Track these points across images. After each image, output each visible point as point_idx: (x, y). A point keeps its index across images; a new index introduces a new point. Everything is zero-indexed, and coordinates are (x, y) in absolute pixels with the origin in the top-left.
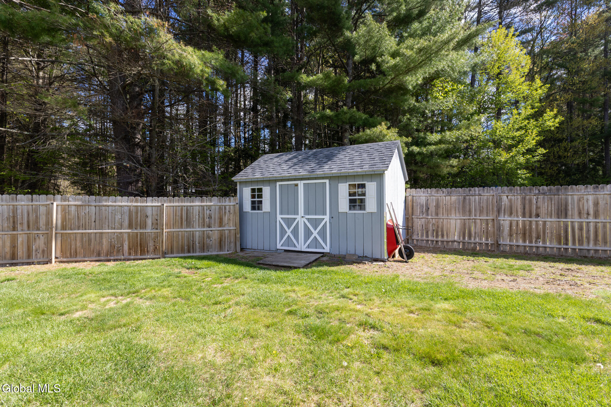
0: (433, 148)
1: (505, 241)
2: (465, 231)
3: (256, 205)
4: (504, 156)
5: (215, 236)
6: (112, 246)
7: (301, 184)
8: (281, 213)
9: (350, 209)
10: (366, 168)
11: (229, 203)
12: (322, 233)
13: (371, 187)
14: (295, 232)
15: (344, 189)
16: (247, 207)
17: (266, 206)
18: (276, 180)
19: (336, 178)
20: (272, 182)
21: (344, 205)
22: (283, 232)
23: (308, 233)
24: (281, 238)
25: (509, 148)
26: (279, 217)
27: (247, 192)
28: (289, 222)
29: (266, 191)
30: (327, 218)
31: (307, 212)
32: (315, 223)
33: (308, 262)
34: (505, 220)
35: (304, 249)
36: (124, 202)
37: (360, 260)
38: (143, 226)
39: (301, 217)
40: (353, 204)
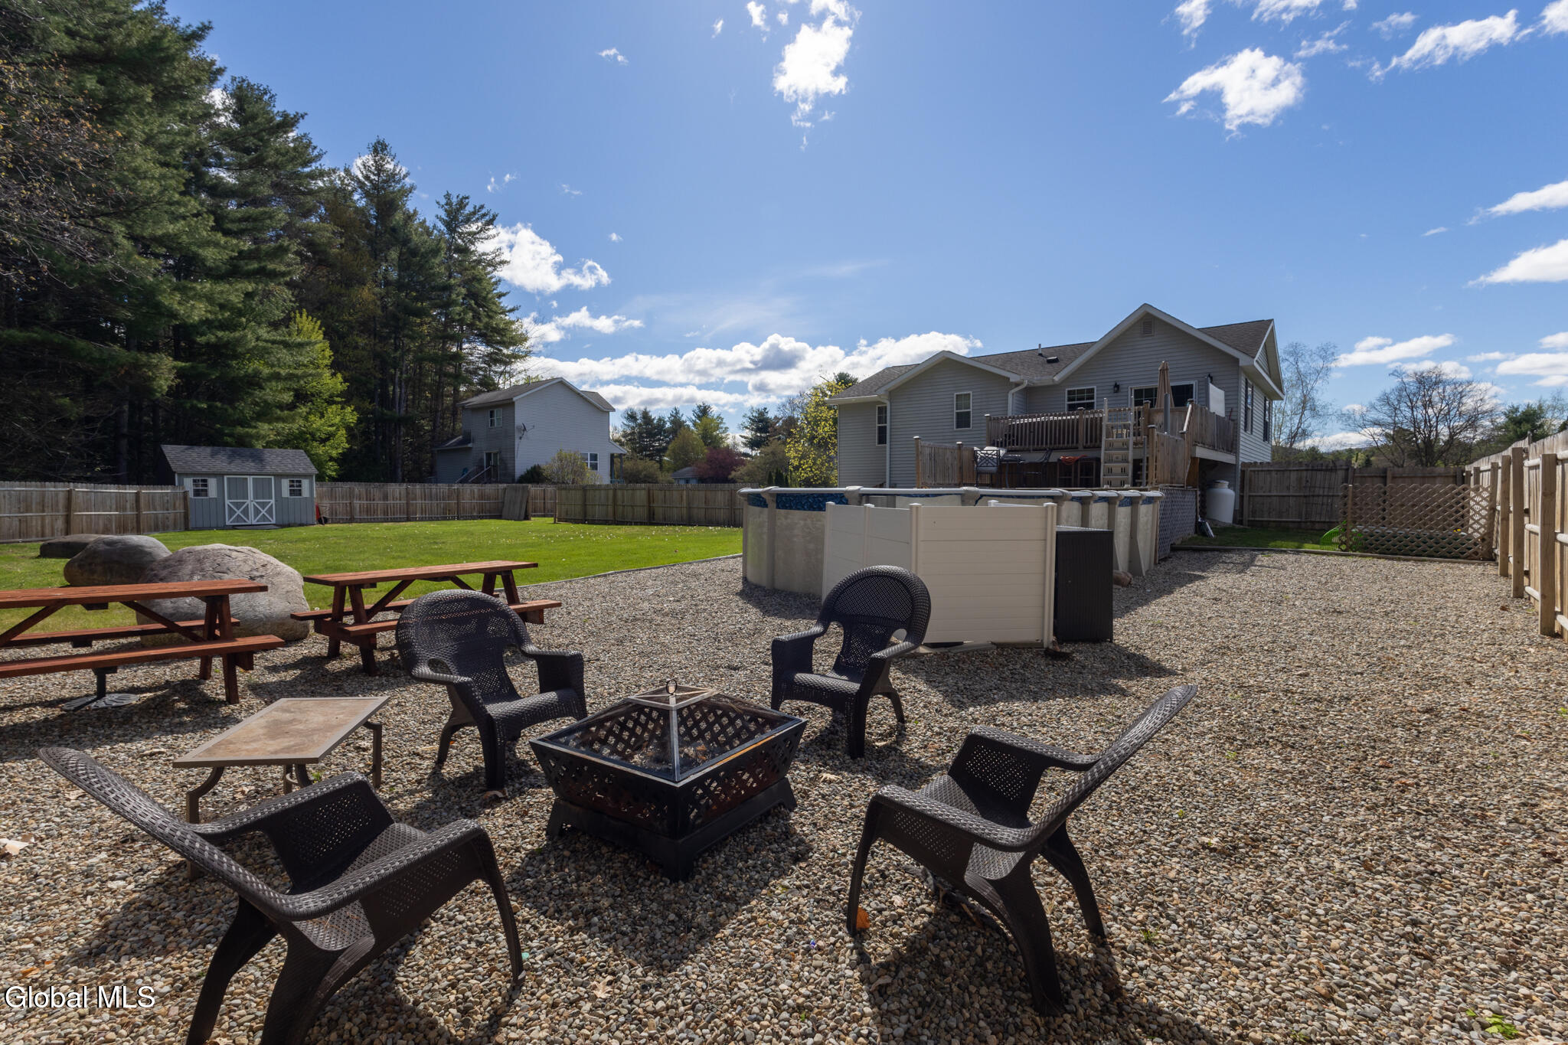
1: (357, 516)
2: (333, 511)
3: (200, 492)
5: (172, 517)
6: (105, 526)
7: (250, 479)
8: (229, 498)
9: (291, 494)
10: (302, 471)
11: (176, 490)
12: (270, 512)
13: (305, 483)
14: (246, 512)
15: (285, 483)
16: (191, 494)
17: (212, 492)
18: (222, 475)
19: (279, 476)
20: (219, 475)
21: (286, 493)
22: (232, 512)
23: (257, 512)
24: (230, 517)
26: (227, 502)
27: (189, 484)
28: (238, 505)
29: (212, 483)
30: (273, 501)
31: (256, 496)
32: (263, 505)
33: (257, 532)
34: (357, 503)
35: (254, 522)
36: (113, 489)
37: (302, 524)
38: (125, 509)
39: (251, 502)
40: (292, 492)
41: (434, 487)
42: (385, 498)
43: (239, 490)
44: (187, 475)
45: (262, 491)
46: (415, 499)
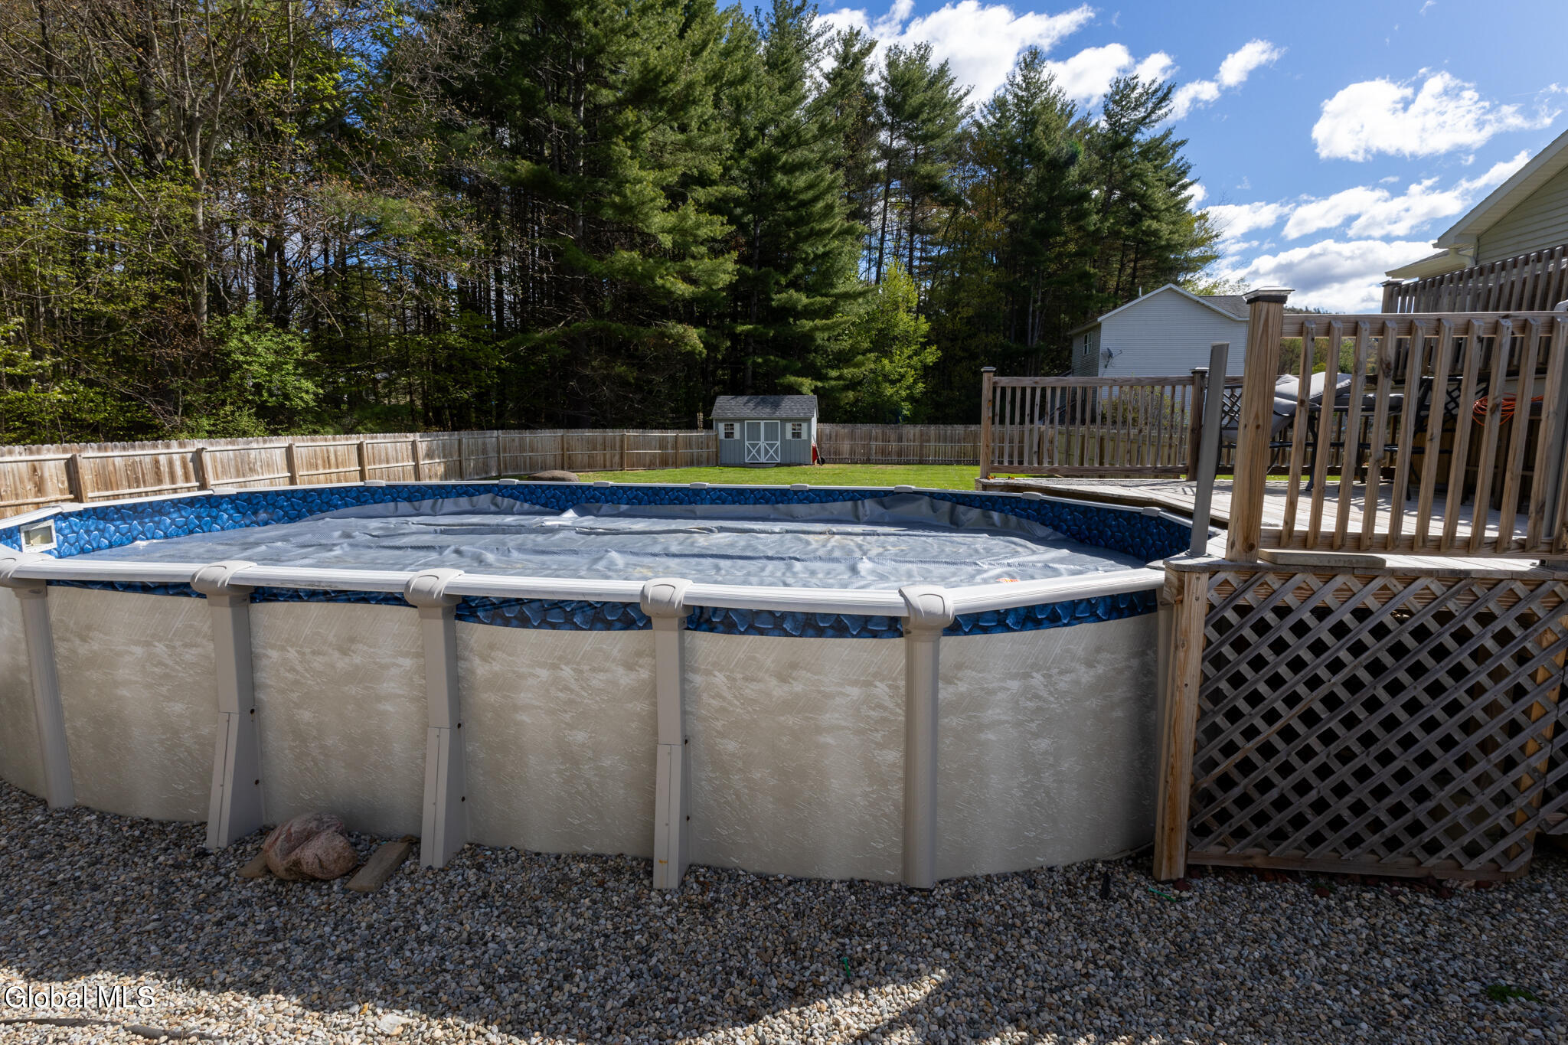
0: (833, 383)
1: (873, 457)
2: (852, 452)
3: (729, 435)
4: (889, 391)
5: (705, 455)
7: (762, 423)
8: (748, 440)
9: (792, 437)
10: (800, 413)
11: (712, 433)
12: (776, 452)
13: (804, 426)
14: (758, 452)
15: (789, 427)
16: (722, 436)
17: (737, 435)
18: (744, 420)
19: (784, 420)
20: (741, 420)
21: (789, 436)
22: (749, 452)
23: (767, 452)
24: (749, 455)
25: (893, 382)
26: (747, 443)
27: (722, 426)
28: (754, 446)
29: (737, 426)
30: (779, 443)
31: (766, 439)
32: (772, 446)
35: (765, 461)
36: (657, 433)
37: (800, 465)
38: (667, 447)
39: (762, 443)
40: (794, 435)
41: (949, 428)
42: (900, 439)
43: (754, 435)
44: (721, 420)
45: (771, 435)
46: (929, 441)
